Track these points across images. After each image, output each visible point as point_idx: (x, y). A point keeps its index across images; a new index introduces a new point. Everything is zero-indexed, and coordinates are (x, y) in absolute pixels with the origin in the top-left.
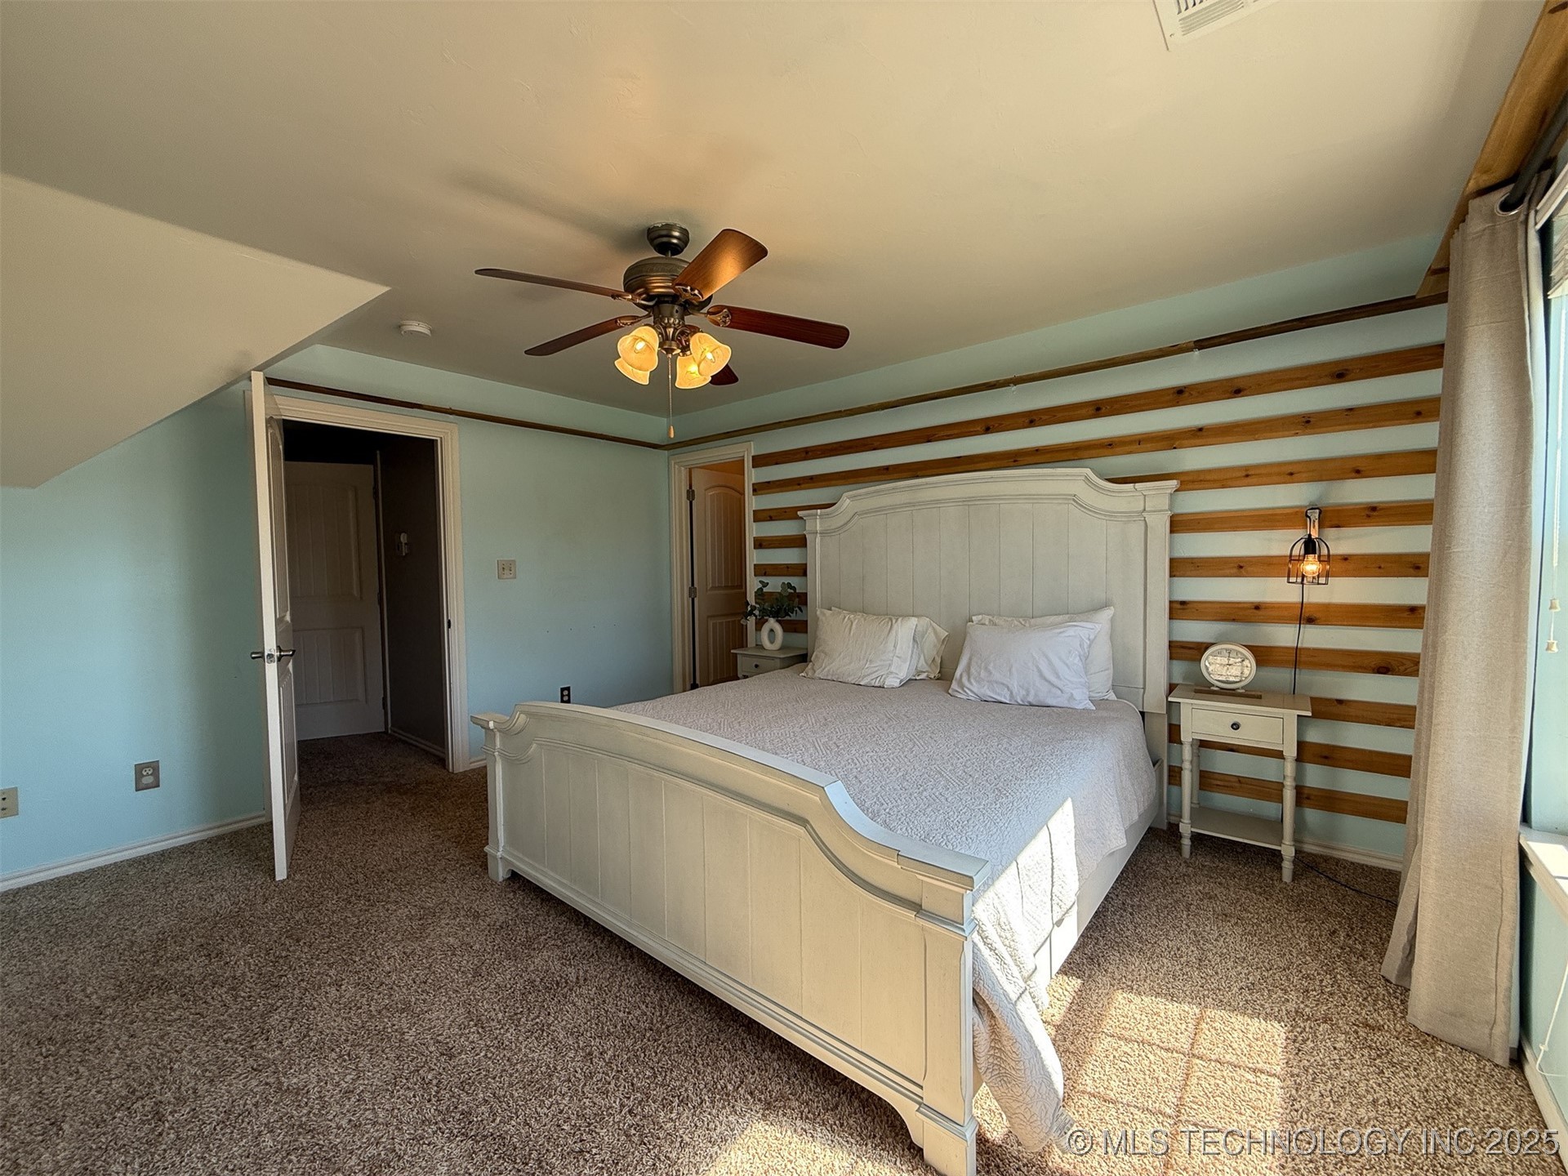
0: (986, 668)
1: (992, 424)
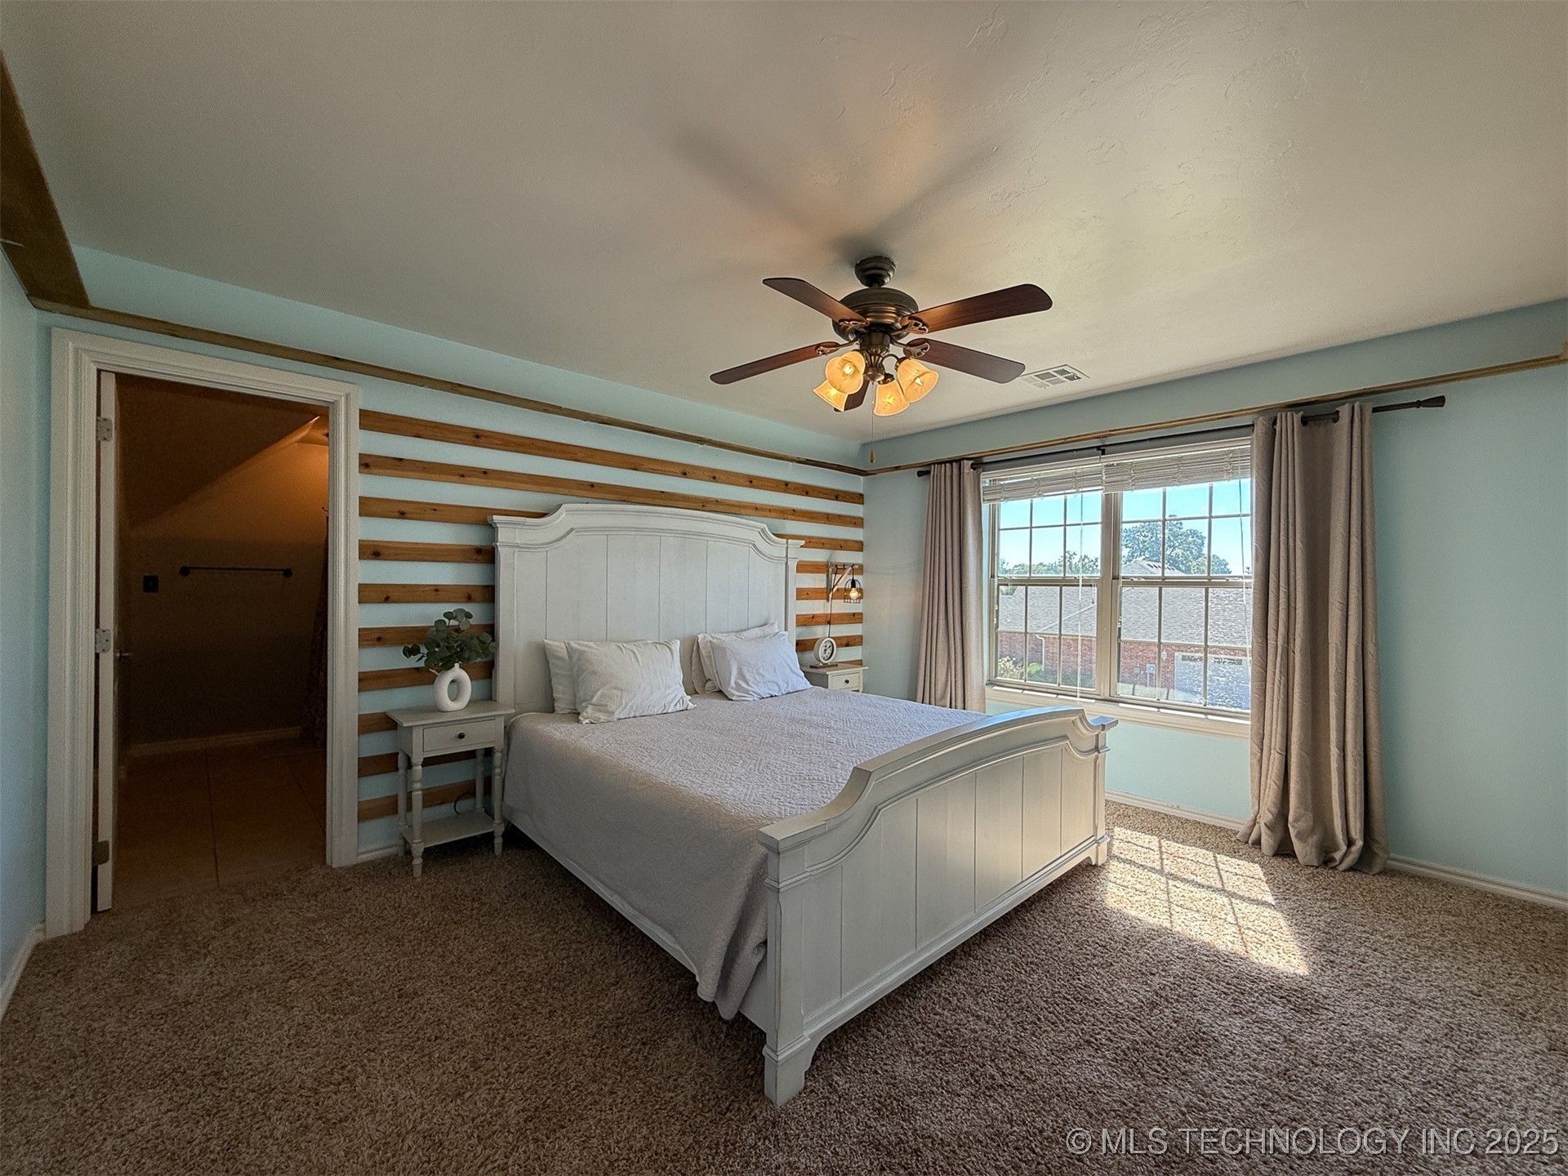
0: (758, 674)
1: (687, 470)
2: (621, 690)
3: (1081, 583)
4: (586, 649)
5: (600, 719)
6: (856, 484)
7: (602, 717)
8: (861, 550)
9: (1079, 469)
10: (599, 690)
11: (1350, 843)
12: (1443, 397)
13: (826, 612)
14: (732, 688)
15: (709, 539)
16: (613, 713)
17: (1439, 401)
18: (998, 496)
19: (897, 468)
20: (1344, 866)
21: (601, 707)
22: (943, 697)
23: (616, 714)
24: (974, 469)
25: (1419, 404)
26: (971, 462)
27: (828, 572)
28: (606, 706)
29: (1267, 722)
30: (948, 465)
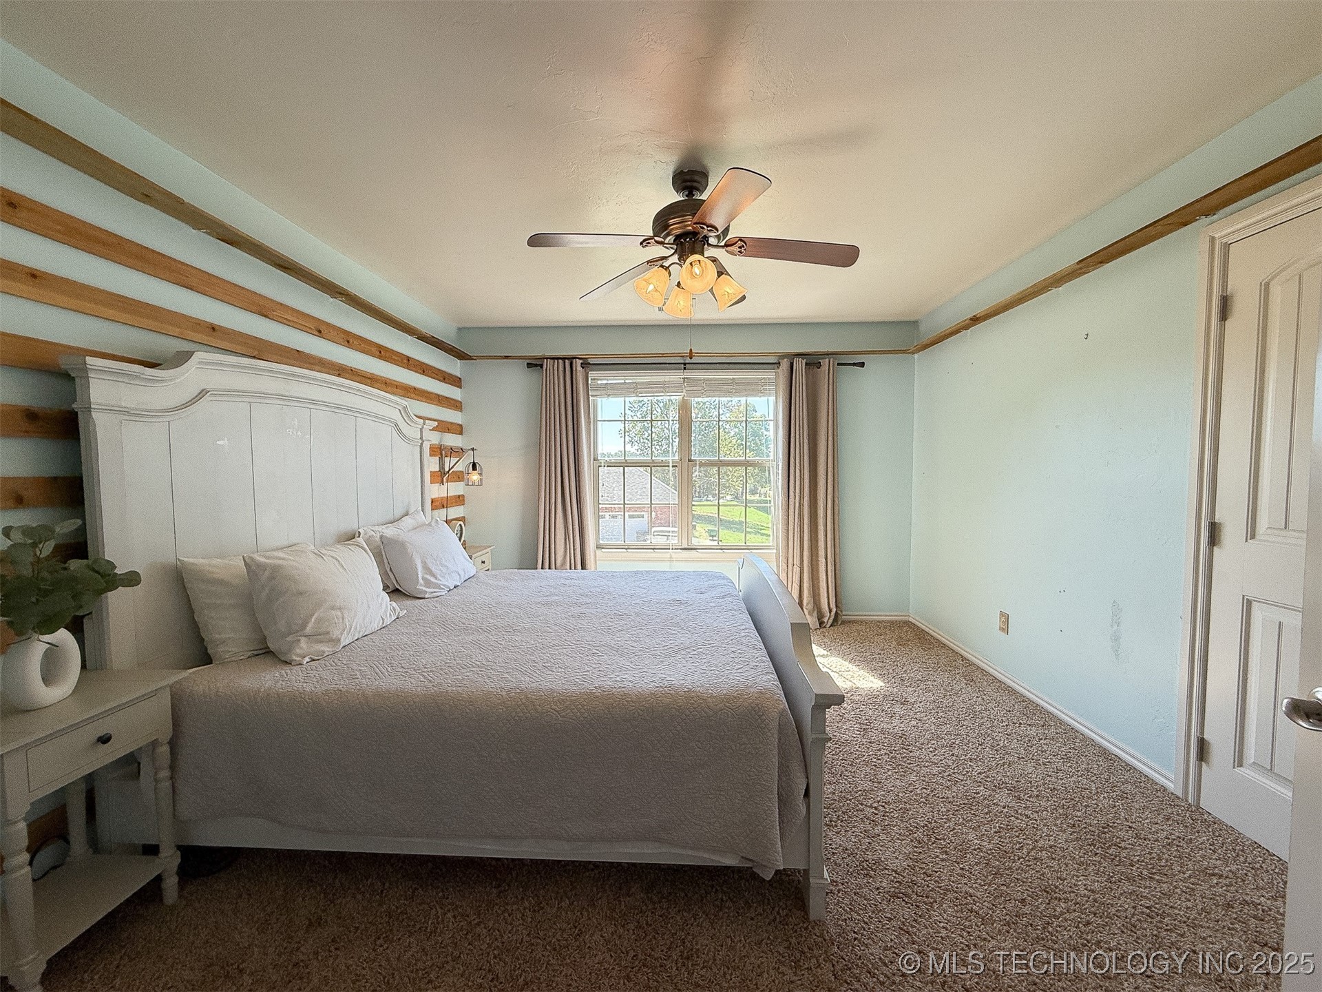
1: (323, 328)
2: (340, 609)
3: (671, 465)
4: (280, 562)
5: (324, 652)
6: (454, 367)
7: (326, 649)
8: (461, 433)
9: (667, 379)
10: (311, 616)
11: (830, 611)
12: (863, 363)
13: (442, 496)
14: (421, 585)
15: (357, 415)
16: (339, 640)
17: (862, 365)
18: (599, 393)
19: (507, 357)
20: (828, 626)
21: (320, 636)
22: (563, 564)
23: (342, 640)
24: (583, 368)
25: (854, 364)
26: (581, 361)
27: (441, 455)
28: (328, 633)
29: (791, 550)
30: (560, 361)
